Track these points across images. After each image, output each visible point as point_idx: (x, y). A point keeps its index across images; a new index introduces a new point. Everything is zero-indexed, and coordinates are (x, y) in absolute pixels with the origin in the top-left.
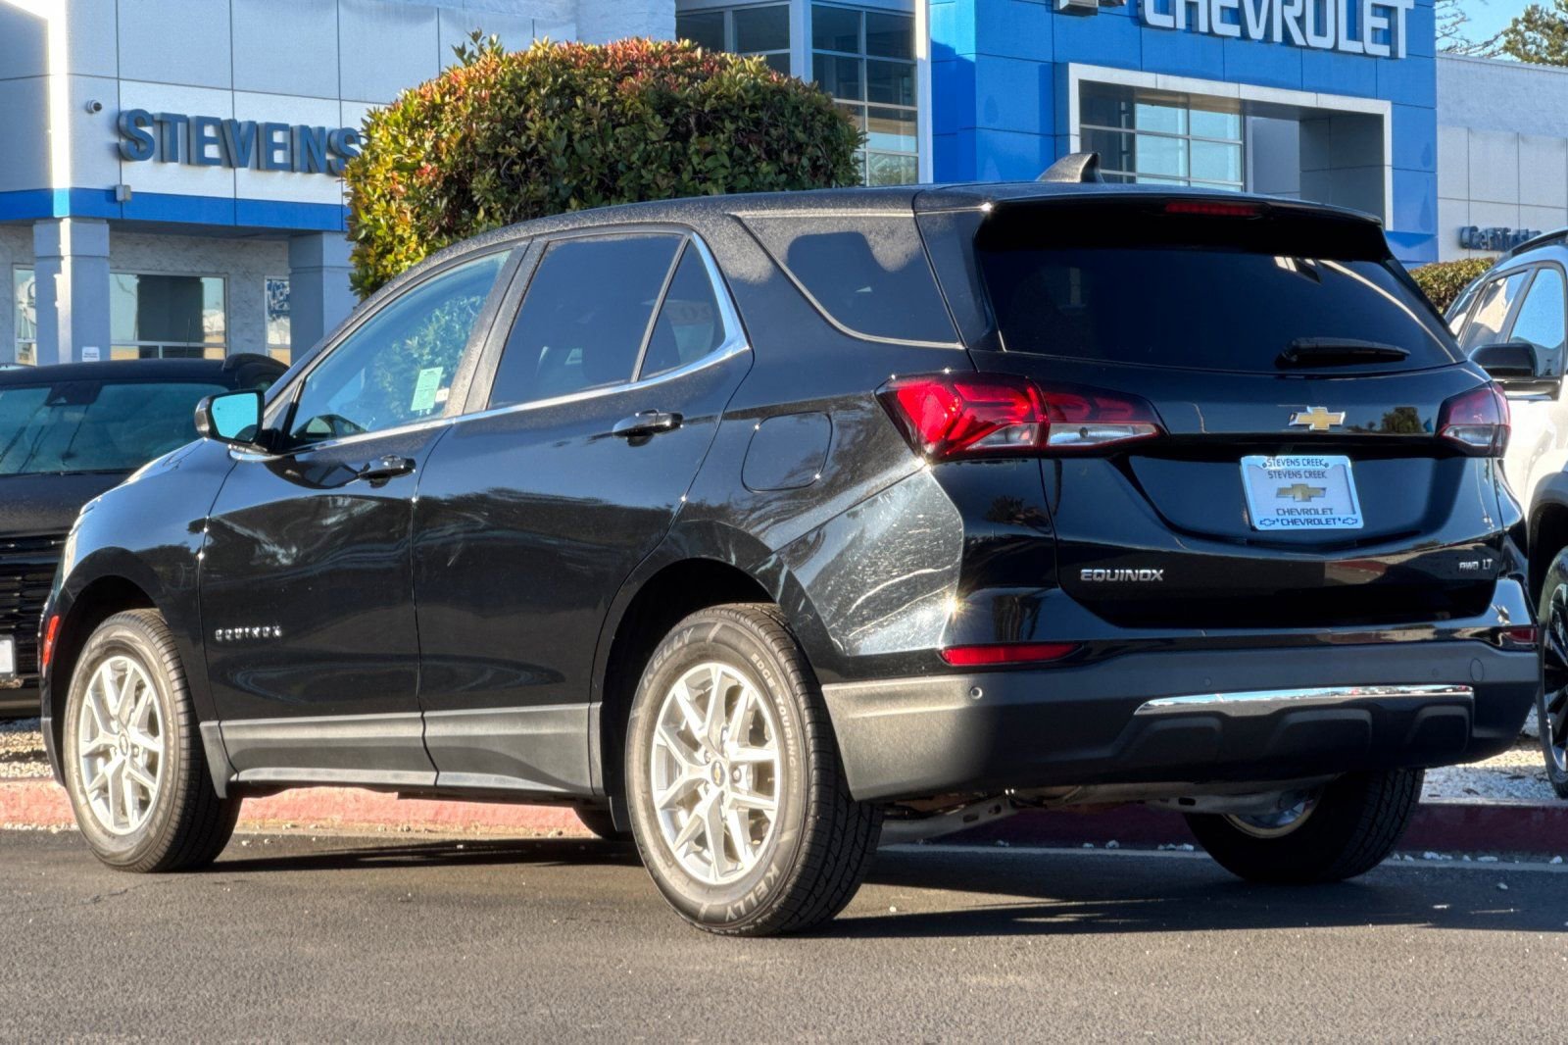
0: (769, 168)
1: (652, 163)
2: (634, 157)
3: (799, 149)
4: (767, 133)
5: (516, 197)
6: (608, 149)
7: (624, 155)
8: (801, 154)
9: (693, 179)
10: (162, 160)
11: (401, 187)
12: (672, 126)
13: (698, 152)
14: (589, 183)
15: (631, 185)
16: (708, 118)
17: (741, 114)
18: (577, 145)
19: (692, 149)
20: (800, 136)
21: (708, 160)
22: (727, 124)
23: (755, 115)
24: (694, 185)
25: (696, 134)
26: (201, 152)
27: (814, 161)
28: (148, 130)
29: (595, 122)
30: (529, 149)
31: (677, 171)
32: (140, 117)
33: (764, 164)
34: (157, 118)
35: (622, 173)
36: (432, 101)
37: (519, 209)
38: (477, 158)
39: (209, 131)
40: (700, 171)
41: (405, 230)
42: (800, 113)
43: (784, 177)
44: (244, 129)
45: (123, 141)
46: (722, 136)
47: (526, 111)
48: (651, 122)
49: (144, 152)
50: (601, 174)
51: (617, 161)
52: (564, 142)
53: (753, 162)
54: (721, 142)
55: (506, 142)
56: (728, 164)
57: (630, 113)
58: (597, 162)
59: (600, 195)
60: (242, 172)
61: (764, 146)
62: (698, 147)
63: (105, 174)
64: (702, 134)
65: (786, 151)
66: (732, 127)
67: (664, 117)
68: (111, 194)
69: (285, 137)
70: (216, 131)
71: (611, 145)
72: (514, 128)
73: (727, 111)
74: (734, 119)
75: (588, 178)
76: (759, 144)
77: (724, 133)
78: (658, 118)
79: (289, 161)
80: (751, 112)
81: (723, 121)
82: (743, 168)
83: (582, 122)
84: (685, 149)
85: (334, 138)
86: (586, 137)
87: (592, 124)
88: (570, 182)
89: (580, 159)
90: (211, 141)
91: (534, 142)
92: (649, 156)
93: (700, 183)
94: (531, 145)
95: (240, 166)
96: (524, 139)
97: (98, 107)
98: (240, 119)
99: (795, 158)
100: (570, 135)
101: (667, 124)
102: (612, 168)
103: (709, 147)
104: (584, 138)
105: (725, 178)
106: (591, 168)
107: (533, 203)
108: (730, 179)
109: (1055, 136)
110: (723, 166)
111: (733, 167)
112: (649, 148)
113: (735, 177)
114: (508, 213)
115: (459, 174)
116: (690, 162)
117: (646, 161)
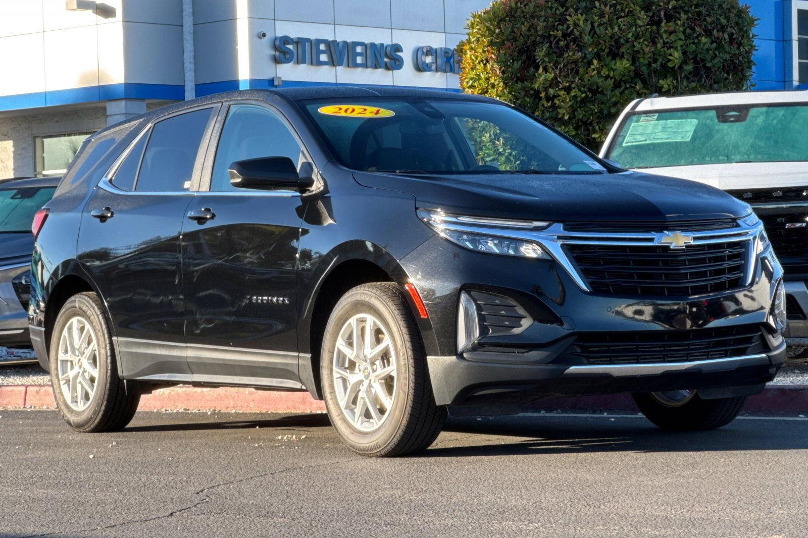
0: (706, 40)
1: (640, 38)
2: (630, 35)
3: (723, 29)
4: (705, 20)
5: (562, 59)
6: (614, 31)
7: (623, 34)
8: (724, 32)
9: (663, 47)
10: (298, 63)
11: (493, 56)
12: (651, 17)
13: (666, 31)
14: (604, 51)
15: (628, 51)
16: (672, 12)
17: (690, 9)
18: (596, 29)
19: (663, 30)
20: (723, 21)
21: (672, 36)
22: (682, 15)
23: (698, 10)
24: (664, 51)
25: (665, 21)
26: (318, 58)
27: (731, 35)
28: (290, 47)
29: (607, 16)
30: (569, 31)
31: (654, 43)
32: (286, 40)
33: (704, 37)
34: (296, 41)
35: (623, 44)
36: (511, 7)
37: (563, 66)
38: (538, 38)
39: (322, 47)
40: (667, 43)
41: (495, 80)
42: (723, 8)
43: (714, 45)
44: (341, 45)
45: (277, 53)
46: (679, 22)
47: (566, 10)
48: (639, 15)
49: (288, 59)
50: (611, 45)
51: (620, 38)
52: (589, 27)
53: (697, 37)
54: (678, 26)
55: (554, 28)
56: (683, 38)
57: (627, 10)
58: (608, 38)
59: (610, 58)
60: (339, 68)
61: (703, 27)
62: (666, 29)
63: (269, 71)
64: (668, 21)
65: (715, 30)
66: (685, 17)
67: (646, 12)
68: (271, 82)
69: (362, 49)
70: (326, 47)
71: (616, 29)
72: (560, 20)
73: (682, 8)
74: (686, 12)
75: (603, 48)
76: (700, 26)
77: (680, 20)
78: (643, 12)
79: (364, 62)
80: (696, 8)
81: (680, 14)
82: (692, 41)
83: (599, 16)
84: (658, 30)
85: (388, 49)
86: (602, 25)
87: (605, 17)
88: (593, 50)
89: (599, 37)
90: (323, 52)
91: (571, 28)
92: (638, 34)
93: (668, 49)
94: (569, 30)
95: (339, 65)
96: (565, 27)
97: (264, 35)
98: (339, 40)
99: (721, 34)
100: (592, 24)
101: (648, 16)
102: (617, 42)
103: (672, 29)
104: (599, 25)
105: (682, 46)
106: (605, 42)
107: (571, 63)
108: (684, 47)
109: (784, 41)
110: (680, 39)
111: (686, 40)
112: (638, 30)
113: (687, 46)
114: (557, 68)
115: (527, 47)
116: (662, 37)
117: (637, 37)
